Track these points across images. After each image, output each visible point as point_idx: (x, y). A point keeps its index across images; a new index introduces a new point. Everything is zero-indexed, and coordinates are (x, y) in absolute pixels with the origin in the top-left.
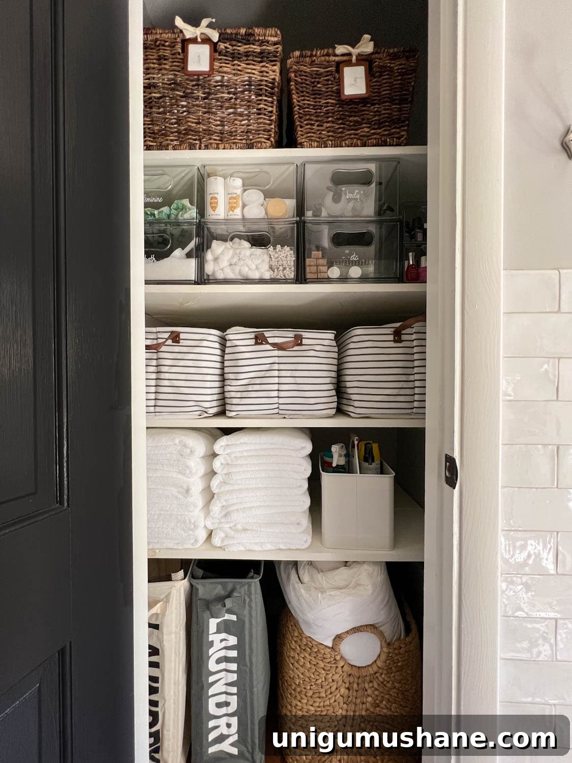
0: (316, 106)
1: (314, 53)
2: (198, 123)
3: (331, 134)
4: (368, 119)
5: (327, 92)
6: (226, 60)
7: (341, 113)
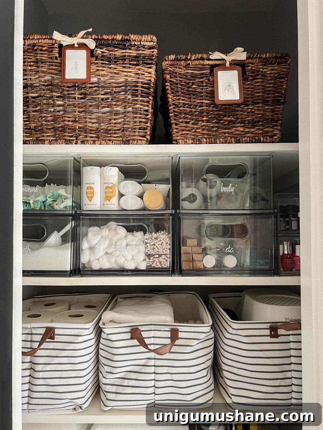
0: (191, 105)
1: (189, 57)
2: (75, 121)
3: (205, 132)
4: (242, 118)
5: (202, 93)
6: (103, 64)
7: (216, 113)
